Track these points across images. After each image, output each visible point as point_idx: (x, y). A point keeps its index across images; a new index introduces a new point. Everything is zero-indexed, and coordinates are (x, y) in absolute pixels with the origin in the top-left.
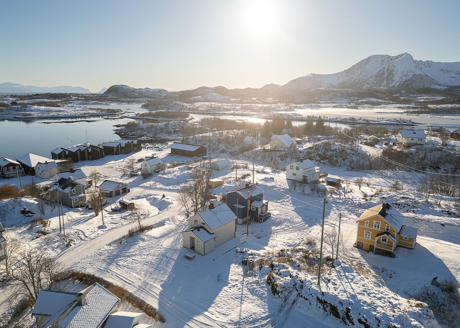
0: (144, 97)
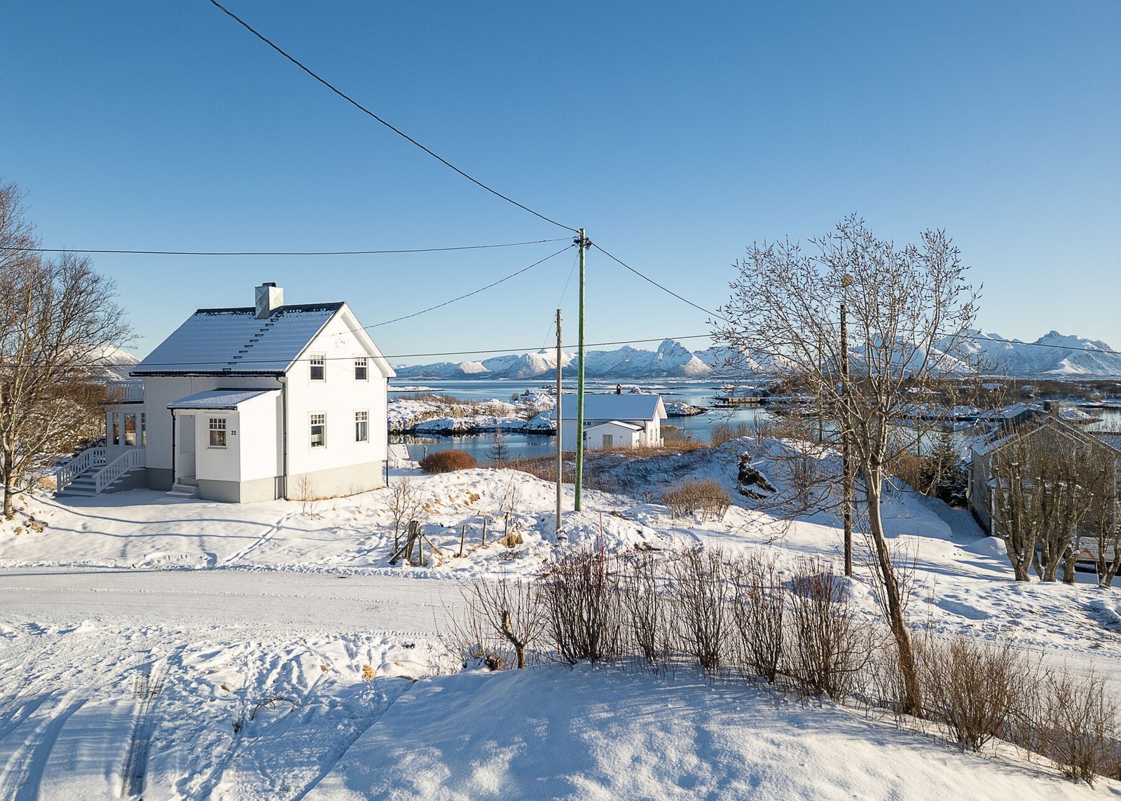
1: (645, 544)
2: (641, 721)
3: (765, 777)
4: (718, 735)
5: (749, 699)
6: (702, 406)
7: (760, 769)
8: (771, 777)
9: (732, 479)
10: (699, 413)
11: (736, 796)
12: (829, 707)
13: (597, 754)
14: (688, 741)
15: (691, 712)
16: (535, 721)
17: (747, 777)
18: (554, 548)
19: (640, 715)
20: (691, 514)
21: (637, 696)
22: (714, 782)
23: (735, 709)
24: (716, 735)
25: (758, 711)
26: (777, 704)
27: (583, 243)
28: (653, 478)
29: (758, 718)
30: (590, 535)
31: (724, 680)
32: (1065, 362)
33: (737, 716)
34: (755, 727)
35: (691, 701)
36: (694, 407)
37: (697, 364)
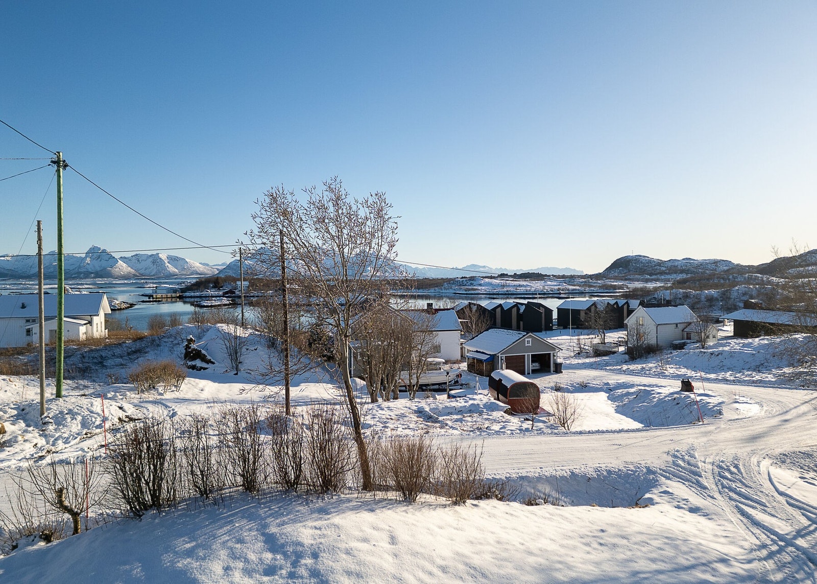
1: (127, 417)
2: (220, 541)
3: (321, 551)
4: (279, 534)
5: (288, 505)
6: (130, 302)
7: (316, 547)
8: (324, 549)
9: (180, 357)
10: (128, 307)
11: (307, 569)
12: (337, 497)
13: (195, 575)
14: (260, 545)
15: (254, 524)
16: (128, 567)
17: (309, 554)
18: (41, 433)
19: (217, 537)
20: (154, 388)
21: (207, 526)
22: (289, 565)
23: (282, 514)
24: (278, 535)
25: (298, 511)
26: (307, 504)
27: (59, 164)
28: (109, 363)
29: (299, 516)
30: (76, 416)
31: (267, 497)
33: (285, 518)
34: (301, 522)
35: (251, 517)
36: (124, 302)
37: (123, 268)
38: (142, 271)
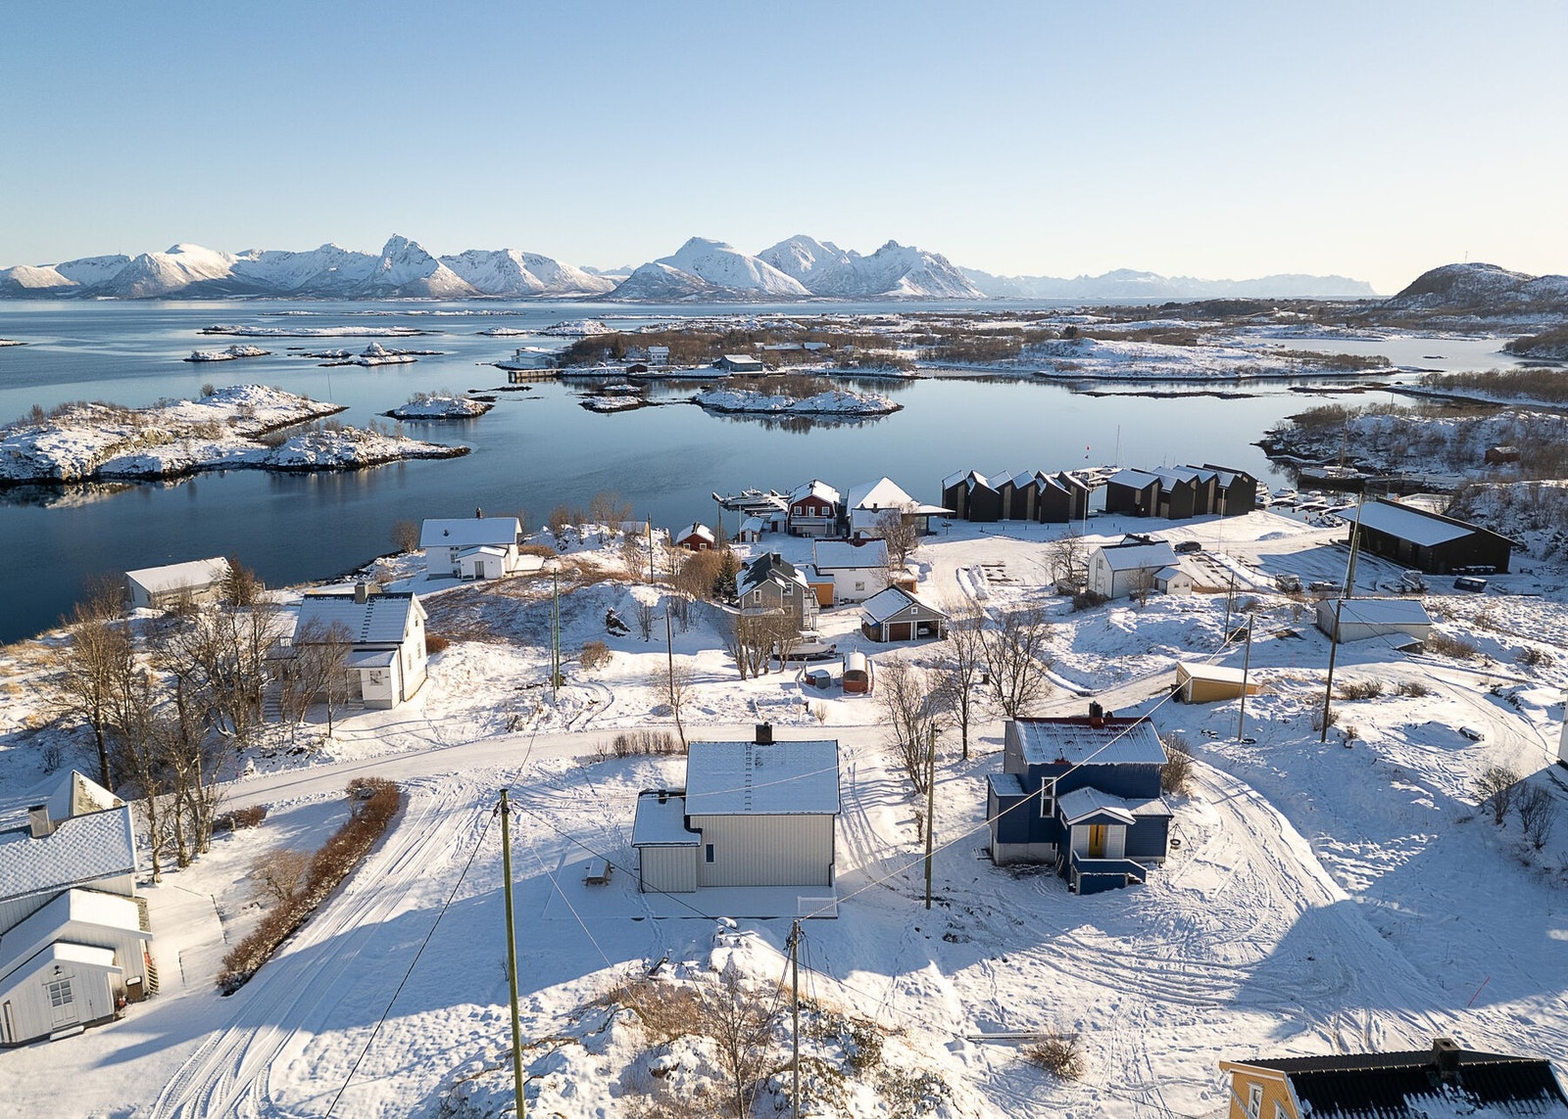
0: (1552, 312)
9: (602, 623)
20: (594, 665)
32: (903, 281)
37: (447, 278)
38: (481, 284)
